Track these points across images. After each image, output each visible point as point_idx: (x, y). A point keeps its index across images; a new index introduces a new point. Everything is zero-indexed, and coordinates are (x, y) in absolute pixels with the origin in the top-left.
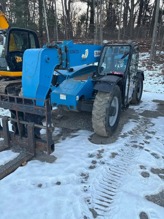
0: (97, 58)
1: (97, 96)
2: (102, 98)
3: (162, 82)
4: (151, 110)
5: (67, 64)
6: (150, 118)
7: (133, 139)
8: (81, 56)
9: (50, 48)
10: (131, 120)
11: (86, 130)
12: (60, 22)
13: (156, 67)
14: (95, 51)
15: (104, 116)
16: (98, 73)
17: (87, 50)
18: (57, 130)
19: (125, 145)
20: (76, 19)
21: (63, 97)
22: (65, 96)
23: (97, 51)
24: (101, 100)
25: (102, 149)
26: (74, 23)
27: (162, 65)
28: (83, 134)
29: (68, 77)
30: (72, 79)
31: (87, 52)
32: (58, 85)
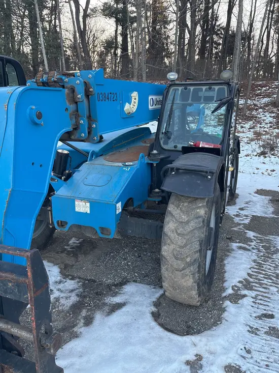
0: (154, 111)
1: (171, 208)
2: (187, 213)
3: (258, 153)
4: (263, 215)
5: (90, 128)
6: (271, 237)
7: (261, 306)
8: (123, 108)
9: (44, 86)
10: (234, 245)
11: (140, 283)
12: (69, 53)
13: (242, 127)
14: (150, 97)
15: (195, 260)
16: (160, 143)
17: (135, 95)
18: (71, 287)
19: (248, 331)
20: (97, 45)
21: (83, 207)
22: (88, 204)
23: (154, 97)
24: (185, 218)
25: (195, 352)
26: (94, 52)
27: (251, 122)
28: (137, 299)
29: (92, 156)
30: (101, 160)
31: (135, 99)
32: (69, 176)
